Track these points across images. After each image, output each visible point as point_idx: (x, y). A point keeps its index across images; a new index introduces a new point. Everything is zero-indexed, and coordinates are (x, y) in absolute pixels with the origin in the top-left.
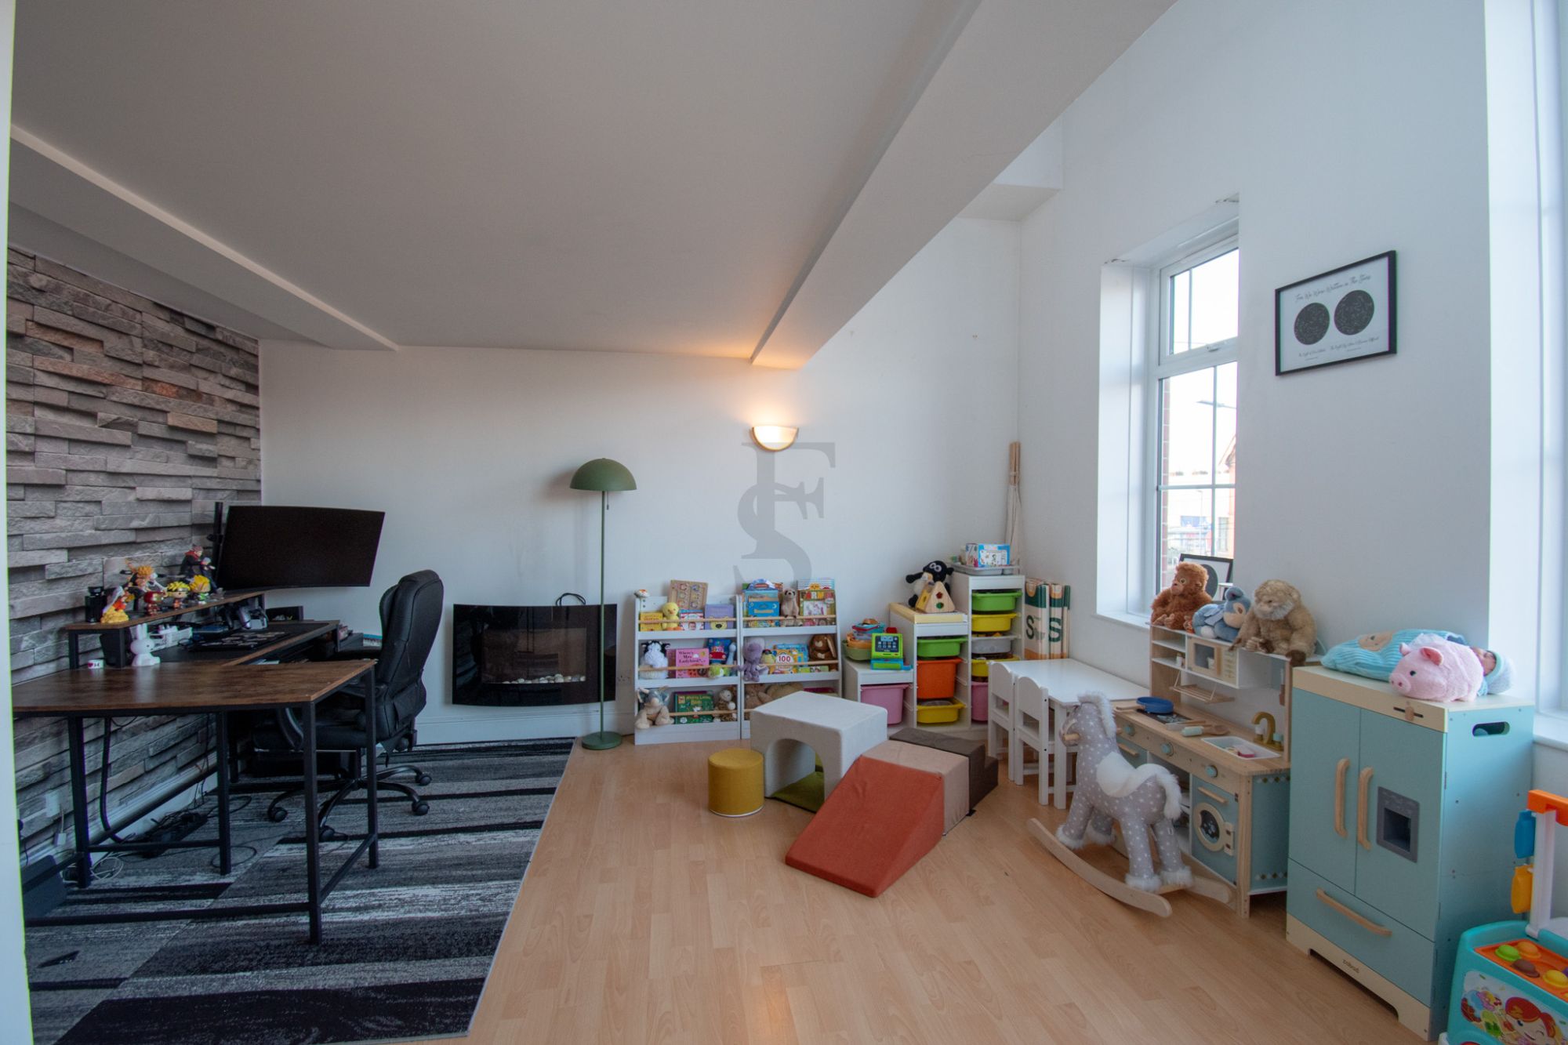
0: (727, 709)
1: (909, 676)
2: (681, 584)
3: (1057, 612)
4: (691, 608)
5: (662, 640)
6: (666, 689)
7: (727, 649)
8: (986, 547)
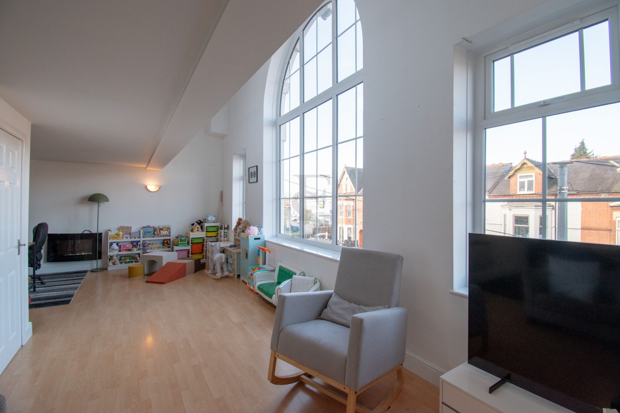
0: (137, 259)
1: (189, 247)
2: (123, 227)
3: (226, 231)
4: (126, 233)
5: (117, 242)
6: (118, 255)
7: (137, 244)
8: (210, 216)
